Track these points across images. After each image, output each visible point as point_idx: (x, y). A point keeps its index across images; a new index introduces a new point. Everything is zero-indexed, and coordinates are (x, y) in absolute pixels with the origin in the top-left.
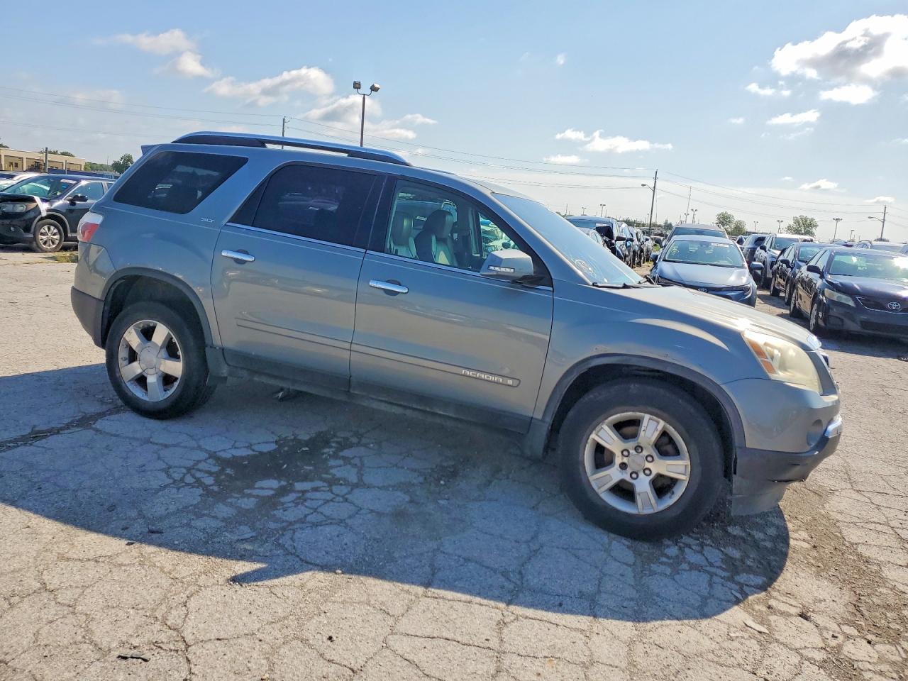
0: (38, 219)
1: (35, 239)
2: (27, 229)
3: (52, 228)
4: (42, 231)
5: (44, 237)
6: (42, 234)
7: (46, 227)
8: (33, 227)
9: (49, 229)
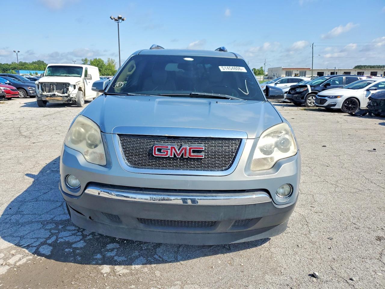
0: (307, 94)
1: (306, 101)
2: (303, 98)
3: (314, 97)
4: (309, 98)
5: (309, 101)
6: (309, 100)
7: (311, 97)
8: (305, 97)
9: (312, 98)
